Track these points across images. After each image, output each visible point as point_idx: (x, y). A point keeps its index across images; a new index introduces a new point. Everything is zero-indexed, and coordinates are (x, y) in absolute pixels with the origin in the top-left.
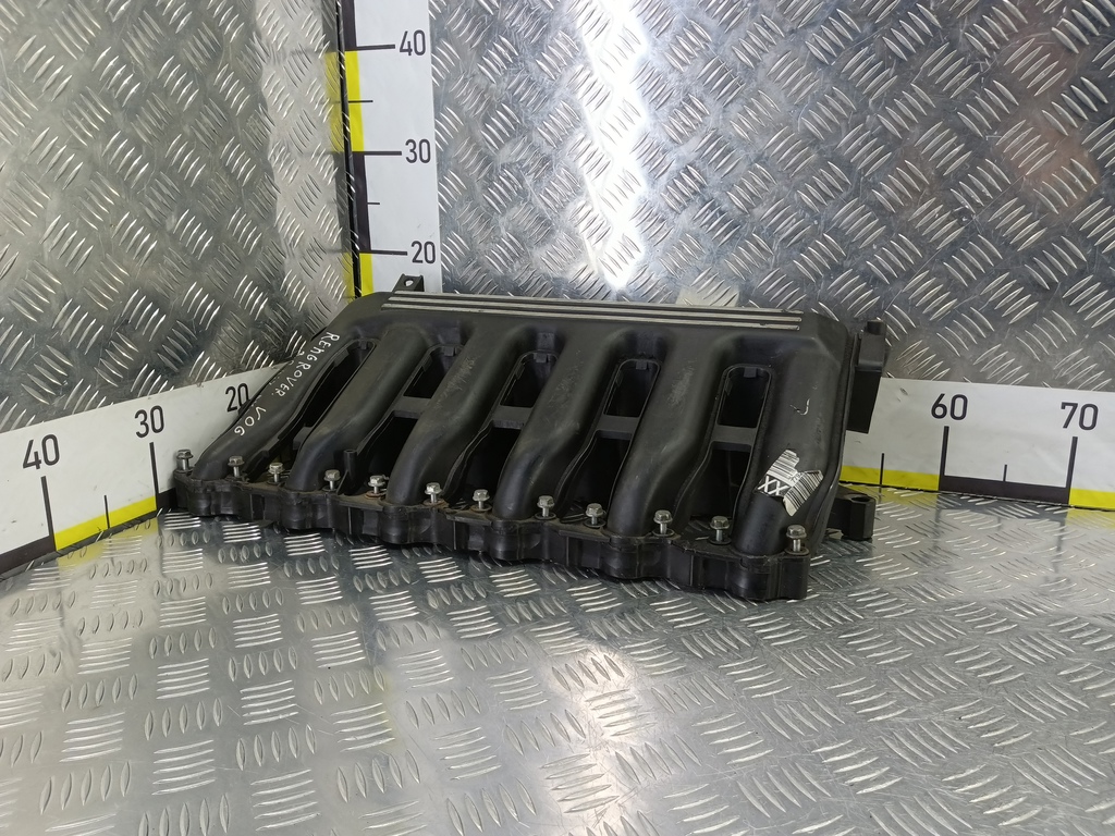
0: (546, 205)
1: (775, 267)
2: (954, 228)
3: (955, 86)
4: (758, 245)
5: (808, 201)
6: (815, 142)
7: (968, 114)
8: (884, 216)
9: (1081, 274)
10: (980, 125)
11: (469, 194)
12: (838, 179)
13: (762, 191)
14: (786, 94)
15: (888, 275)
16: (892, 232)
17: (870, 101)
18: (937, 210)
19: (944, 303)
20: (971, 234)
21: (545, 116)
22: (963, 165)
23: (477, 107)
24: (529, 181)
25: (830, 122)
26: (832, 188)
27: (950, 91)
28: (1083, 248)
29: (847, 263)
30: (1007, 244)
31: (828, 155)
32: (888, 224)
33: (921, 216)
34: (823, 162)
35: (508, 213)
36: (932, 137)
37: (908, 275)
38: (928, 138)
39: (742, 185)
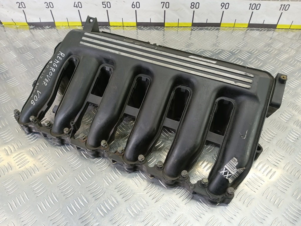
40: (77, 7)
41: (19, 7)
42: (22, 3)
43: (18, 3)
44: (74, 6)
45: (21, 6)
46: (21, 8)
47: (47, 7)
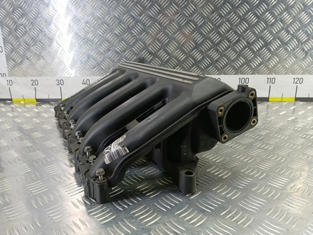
0: (33, 35)
1: (95, 50)
2: (133, 39)
3: (129, 6)
4: (90, 44)
5: (100, 34)
6: (100, 19)
7: (133, 12)
8: (118, 37)
9: (160, 49)
10: (136, 15)
11: (10, 33)
12: (106, 28)
13: (89, 31)
14: (91, 7)
15: (121, 51)
16: (120, 41)
17: (111, 9)
18: (129, 35)
19: (133, 57)
21: (30, 11)
22: (133, 24)
23: (10, 8)
24: (27, 29)
25: (102, 14)
26: (105, 30)
27: (128, 7)
28: (160, 43)
29: (111, 49)
30: (145, 43)
31: (103, 22)
32: (119, 39)
33: (126, 37)
34: (102, 24)
35: (23, 38)
36: (126, 17)
37: (125, 51)
38: (125, 18)
39: (84, 29)
40: (85, 84)
41: (32, 85)
42: (36, 81)
43: (32, 81)
44: (83, 84)
46: (34, 85)
47: (58, 84)
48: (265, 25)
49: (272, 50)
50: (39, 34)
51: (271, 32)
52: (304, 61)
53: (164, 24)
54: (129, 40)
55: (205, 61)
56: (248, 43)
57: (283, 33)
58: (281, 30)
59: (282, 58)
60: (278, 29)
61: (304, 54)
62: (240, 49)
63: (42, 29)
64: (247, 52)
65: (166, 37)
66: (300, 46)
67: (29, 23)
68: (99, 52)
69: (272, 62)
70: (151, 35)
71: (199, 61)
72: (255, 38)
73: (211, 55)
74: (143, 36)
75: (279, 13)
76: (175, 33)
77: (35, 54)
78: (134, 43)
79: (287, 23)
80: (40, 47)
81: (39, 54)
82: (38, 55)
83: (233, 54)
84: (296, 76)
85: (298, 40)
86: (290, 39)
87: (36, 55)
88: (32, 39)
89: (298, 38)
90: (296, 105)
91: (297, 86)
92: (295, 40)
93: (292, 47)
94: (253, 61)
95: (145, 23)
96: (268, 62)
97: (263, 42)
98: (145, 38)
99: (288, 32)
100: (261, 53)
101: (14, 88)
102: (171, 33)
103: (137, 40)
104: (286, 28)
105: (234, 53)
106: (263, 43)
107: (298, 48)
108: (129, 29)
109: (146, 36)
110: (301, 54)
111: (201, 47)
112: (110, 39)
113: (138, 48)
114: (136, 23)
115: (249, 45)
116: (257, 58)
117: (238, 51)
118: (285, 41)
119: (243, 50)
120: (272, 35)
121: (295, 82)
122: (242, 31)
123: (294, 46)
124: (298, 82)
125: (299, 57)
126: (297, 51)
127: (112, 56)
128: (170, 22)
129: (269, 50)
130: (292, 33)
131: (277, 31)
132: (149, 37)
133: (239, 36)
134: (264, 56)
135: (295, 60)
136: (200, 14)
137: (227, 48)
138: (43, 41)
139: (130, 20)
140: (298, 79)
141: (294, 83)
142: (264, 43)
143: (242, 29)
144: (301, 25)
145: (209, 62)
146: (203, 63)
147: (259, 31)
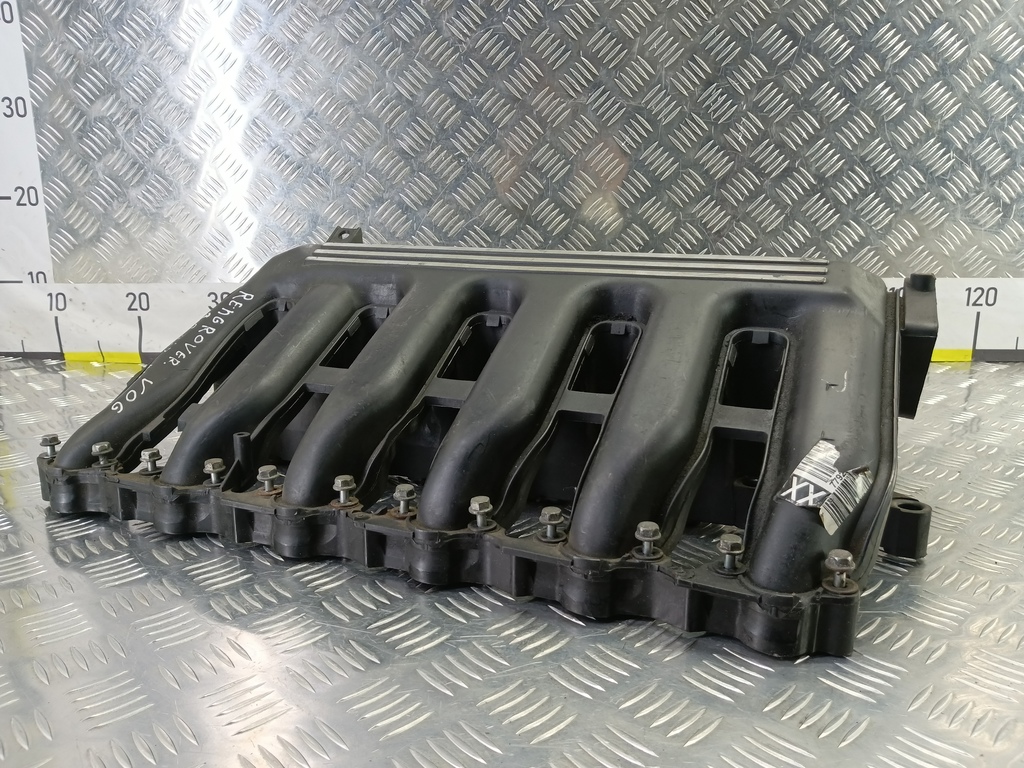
0: (137, 151)
1: (334, 199)
2: (456, 167)
3: (444, 62)
4: (318, 183)
5: (352, 149)
6: (352, 103)
7: (456, 83)
8: (407, 159)
9: (541, 198)
10: (465, 92)
11: (64, 143)
12: (371, 131)
13: (316, 140)
14: (325, 65)
15: (416, 204)
16: (414, 171)
17: (387, 72)
18: (443, 154)
19: (456, 223)
20: (468, 171)
21: (131, 79)
22: (456, 120)
23: (68, 69)
24: (120, 132)
25: (360, 87)
26: (368, 138)
27: (441, 66)
28: (540, 178)
29: (386, 196)
30: (492, 178)
31: (362, 112)
32: (411, 165)
33: (433, 159)
34: (358, 117)
35: (104, 160)
36: (433, 99)
37: (429, 203)
38: (431, 101)
39: (299, 135)
41: (130, 309)
42: (144, 297)
43: (131, 297)
45: (136, 305)
46: (137, 310)
47: (214, 306)
48: (872, 123)
49: (898, 200)
50: (155, 150)
51: (893, 143)
52: (998, 234)
53: (553, 121)
54: (443, 170)
55: (682, 235)
56: (820, 177)
57: (931, 149)
58: (923, 138)
59: (929, 225)
60: (916, 135)
61: (998, 212)
62: (796, 197)
63: (167, 132)
64: (818, 207)
65: (559, 160)
66: (985, 187)
67: (124, 115)
68: (347, 206)
69: (896, 238)
70: (513, 153)
71: (663, 233)
72: (844, 163)
73: (703, 217)
74: (487, 158)
75: (916, 85)
76: (587, 148)
77: (142, 210)
78: (457, 179)
79: (941, 116)
80: (159, 191)
81: (154, 211)
82: (152, 214)
83: (771, 213)
84: (974, 283)
85: (977, 168)
86: (952, 166)
87: (146, 214)
88: (134, 164)
89: (979, 162)
90: (976, 375)
91: (978, 314)
92: (970, 170)
93: (961, 192)
94: (837, 235)
95: (493, 117)
96: (883, 237)
97: (868, 175)
98: (494, 162)
99: (946, 143)
100: (862, 209)
101: (70, 319)
102: (576, 148)
103: (469, 169)
104: (940, 131)
105: (775, 210)
106: (867, 179)
107: (978, 193)
108: (444, 135)
109: (498, 157)
110: (988, 212)
111: (671, 189)
112: (384, 165)
113: (471, 195)
114: (466, 116)
115: (823, 185)
116: (849, 225)
117: (790, 203)
118: (936, 171)
119: (803, 200)
120: (896, 152)
121: (972, 301)
122: (800, 142)
123: (968, 187)
124: (982, 300)
125: (982, 222)
126: (976, 204)
127: (387, 219)
128: (575, 114)
129: (888, 201)
130: (960, 146)
131: (911, 141)
132: (505, 160)
133: (792, 155)
134: (870, 221)
135: (970, 232)
136: (666, 88)
137: (753, 196)
138: (167, 172)
139: (448, 108)
140: (980, 292)
141: (968, 304)
142: (871, 179)
143: (800, 136)
144: (986, 123)
145: (697, 238)
146: (678, 241)
147: (855, 141)
